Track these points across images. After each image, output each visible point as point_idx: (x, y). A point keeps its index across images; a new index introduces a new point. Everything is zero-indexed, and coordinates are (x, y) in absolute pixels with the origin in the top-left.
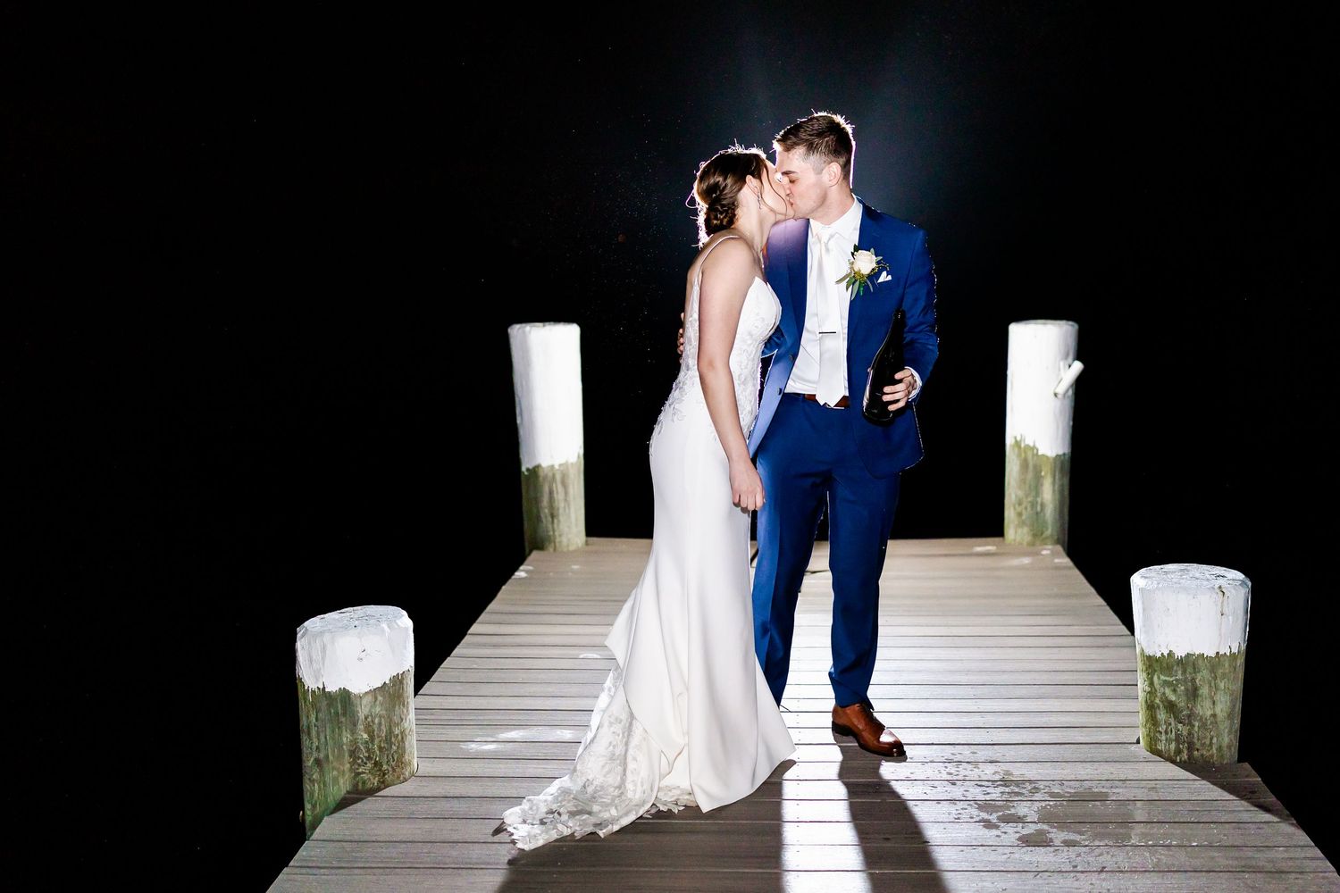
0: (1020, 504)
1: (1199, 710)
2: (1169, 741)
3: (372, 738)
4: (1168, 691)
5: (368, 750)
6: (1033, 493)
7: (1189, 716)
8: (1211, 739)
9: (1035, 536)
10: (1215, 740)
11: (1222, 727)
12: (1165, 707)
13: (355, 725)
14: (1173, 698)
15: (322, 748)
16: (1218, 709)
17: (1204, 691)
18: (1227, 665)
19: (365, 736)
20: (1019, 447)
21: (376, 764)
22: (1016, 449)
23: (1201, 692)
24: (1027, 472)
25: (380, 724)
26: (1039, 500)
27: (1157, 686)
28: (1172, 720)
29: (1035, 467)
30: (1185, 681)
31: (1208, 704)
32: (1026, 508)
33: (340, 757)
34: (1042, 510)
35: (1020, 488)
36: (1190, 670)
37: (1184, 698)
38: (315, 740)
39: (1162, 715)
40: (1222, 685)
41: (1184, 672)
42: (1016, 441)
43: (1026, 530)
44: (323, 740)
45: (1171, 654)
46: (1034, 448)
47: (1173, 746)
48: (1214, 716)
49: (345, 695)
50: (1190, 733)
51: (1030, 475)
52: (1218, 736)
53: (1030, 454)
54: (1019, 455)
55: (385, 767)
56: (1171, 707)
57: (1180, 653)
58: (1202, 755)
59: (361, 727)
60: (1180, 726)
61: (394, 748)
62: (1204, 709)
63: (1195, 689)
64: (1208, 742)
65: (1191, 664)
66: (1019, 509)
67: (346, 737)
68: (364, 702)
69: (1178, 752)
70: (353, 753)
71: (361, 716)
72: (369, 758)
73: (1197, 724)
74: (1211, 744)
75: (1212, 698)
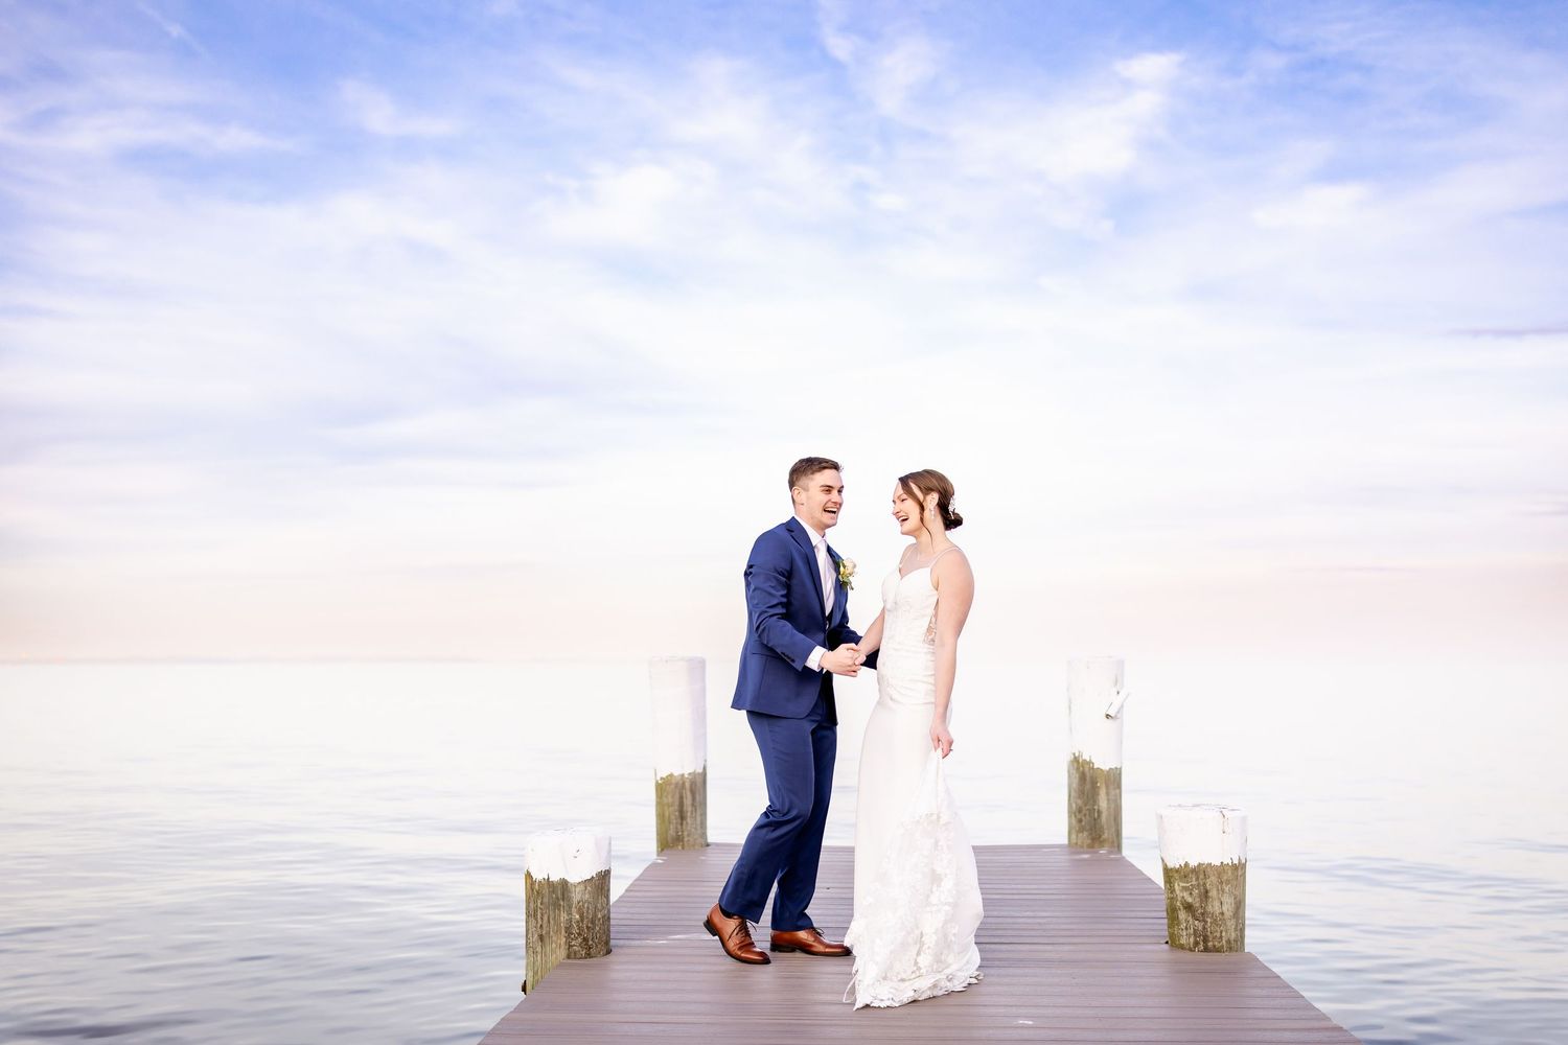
0: (1080, 812)
1: (1209, 909)
2: (1188, 935)
3: (582, 917)
4: (1186, 894)
5: (579, 929)
6: (1091, 802)
7: (1203, 914)
8: (1221, 932)
9: (1093, 839)
10: (1224, 934)
11: (1229, 923)
12: (1185, 908)
13: (570, 907)
14: (1190, 900)
15: (544, 926)
16: (1225, 908)
17: (1213, 893)
18: (1230, 872)
19: (577, 917)
20: (1078, 762)
21: (585, 940)
22: (1075, 765)
23: (1210, 894)
24: (1084, 783)
25: (588, 908)
26: (1096, 807)
27: (1178, 892)
28: (1190, 918)
29: (1092, 777)
30: (1198, 885)
31: (1217, 904)
32: (1085, 815)
33: (558, 932)
34: (1099, 816)
35: (1079, 798)
36: (1201, 876)
37: (1198, 899)
38: (539, 920)
39: (1182, 915)
40: (1227, 889)
41: (1197, 879)
42: (1075, 758)
43: (1086, 834)
44: (545, 918)
45: (1186, 864)
46: (1090, 762)
47: (1192, 940)
48: (1222, 914)
49: (564, 883)
50: (1204, 928)
51: (1088, 786)
52: (1226, 932)
53: (1087, 770)
54: (1078, 769)
55: (590, 942)
56: (1189, 907)
57: (1193, 863)
58: (1214, 946)
59: (574, 910)
60: (1196, 922)
61: (597, 928)
62: (1214, 907)
63: (1207, 892)
64: (1218, 935)
65: (1202, 872)
66: (1079, 817)
67: (564, 917)
68: (577, 890)
69: (1196, 943)
70: (568, 930)
71: (575, 901)
72: (579, 934)
73: (1209, 920)
74: (1221, 937)
75: (1219, 899)
